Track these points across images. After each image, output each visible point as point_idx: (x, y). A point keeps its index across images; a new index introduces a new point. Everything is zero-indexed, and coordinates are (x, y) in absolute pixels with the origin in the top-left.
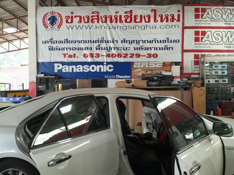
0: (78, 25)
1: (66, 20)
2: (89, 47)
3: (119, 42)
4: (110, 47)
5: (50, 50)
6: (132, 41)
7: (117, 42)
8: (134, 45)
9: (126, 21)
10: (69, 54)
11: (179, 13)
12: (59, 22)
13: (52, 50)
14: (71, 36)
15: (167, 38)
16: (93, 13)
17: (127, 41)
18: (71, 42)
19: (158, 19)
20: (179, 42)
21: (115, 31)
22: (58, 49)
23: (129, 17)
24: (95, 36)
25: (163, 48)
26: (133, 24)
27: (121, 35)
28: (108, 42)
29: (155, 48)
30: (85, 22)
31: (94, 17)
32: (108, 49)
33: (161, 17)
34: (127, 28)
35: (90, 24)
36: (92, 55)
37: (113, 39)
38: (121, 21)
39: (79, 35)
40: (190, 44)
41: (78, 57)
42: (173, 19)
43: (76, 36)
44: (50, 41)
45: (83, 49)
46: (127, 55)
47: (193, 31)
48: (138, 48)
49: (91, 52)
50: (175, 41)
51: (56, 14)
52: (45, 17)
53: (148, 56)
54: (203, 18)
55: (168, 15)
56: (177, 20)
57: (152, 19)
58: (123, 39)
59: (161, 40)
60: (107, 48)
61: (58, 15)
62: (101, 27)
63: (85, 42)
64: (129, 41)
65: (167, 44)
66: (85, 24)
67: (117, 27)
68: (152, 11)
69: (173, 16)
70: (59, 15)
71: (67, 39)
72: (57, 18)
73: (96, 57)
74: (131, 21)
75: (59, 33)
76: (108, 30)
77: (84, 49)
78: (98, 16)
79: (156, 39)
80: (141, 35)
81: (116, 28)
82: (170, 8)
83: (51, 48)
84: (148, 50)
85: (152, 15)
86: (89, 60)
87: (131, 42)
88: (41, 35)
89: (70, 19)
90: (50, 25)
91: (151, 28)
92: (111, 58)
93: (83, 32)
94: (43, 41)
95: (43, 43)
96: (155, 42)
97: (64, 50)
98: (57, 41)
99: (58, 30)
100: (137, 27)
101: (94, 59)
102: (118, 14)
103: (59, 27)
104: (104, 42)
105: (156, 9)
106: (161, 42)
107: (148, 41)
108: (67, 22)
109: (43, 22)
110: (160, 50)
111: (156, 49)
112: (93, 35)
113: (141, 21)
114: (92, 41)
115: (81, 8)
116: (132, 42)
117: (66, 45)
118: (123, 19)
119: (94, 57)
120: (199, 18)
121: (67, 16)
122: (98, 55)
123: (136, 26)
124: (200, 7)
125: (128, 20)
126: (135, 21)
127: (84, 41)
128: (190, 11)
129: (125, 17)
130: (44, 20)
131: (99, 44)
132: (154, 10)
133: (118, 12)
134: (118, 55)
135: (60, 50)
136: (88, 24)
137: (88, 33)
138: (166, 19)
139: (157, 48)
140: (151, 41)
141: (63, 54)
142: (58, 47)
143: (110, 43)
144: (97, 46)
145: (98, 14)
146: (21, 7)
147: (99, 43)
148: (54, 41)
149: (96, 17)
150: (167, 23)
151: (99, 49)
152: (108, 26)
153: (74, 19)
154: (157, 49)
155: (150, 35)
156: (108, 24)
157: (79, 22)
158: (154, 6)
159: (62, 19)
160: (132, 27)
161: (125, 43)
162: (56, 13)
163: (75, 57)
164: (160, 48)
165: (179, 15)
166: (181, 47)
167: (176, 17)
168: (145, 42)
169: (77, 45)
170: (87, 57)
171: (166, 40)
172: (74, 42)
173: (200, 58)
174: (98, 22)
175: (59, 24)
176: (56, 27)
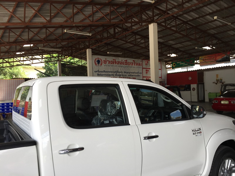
5: (98, 75)
6: (127, 72)
19: (135, 64)
20: (142, 73)
24: (115, 70)
27: (124, 69)
31: (114, 62)
34: (126, 67)
37: (121, 71)
40: (145, 74)
43: (108, 69)
44: (98, 71)
47: (145, 69)
49: (114, 76)
54: (148, 65)
55: (138, 63)
61: (100, 60)
67: (122, 66)
71: (105, 71)
75: (101, 68)
77: (111, 75)
79: (135, 72)
80: (130, 70)
82: (138, 60)
88: (94, 68)
89: (105, 62)
90: (97, 64)
91: (133, 67)
94: (95, 71)
97: (103, 75)
100: (129, 67)
102: (122, 61)
103: (101, 65)
104: (118, 72)
109: (95, 63)
111: (135, 76)
115: (109, 57)
118: (124, 63)
121: (104, 60)
125: (126, 64)
128: (144, 62)
130: (95, 61)
136: (112, 64)
144: (116, 74)
150: (138, 66)
155: (133, 70)
156: (119, 65)
157: (109, 63)
158: (134, 59)
165: (141, 63)
168: (131, 73)
169: (108, 73)
171: (138, 73)
176: (100, 65)
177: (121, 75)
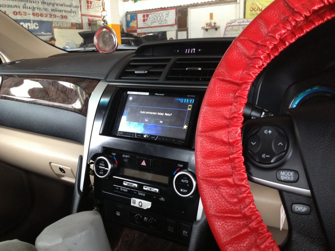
2: (17, 5)
7: (39, 3)
20: (78, 7)
40: (85, 10)
45: (12, 7)
46: (47, 15)
48: (54, 10)
49: (19, 10)
53: (61, 17)
60: (31, 8)
65: (72, 8)
73: (24, 15)
79: (65, 3)
84: (60, 12)
86: (19, 17)
87: (48, 4)
96: (65, 6)
101: (22, 17)
106: (68, 6)
110: (68, 12)
140: (62, 5)
143: (34, 3)
144: (23, 5)
151: (26, 8)
161: (44, 4)
170: (17, 14)
171: (71, 5)
177: (36, 9)
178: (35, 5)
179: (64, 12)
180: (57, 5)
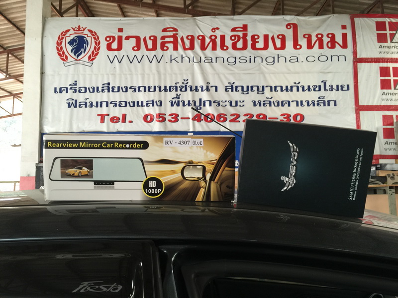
0: (132, 54)
1: (108, 45)
2: (156, 99)
3: (221, 89)
4: (200, 100)
5: (69, 106)
6: (248, 87)
7: (216, 90)
8: (254, 96)
9: (234, 47)
10: (111, 116)
11: (344, 31)
12: (92, 49)
13: (75, 107)
14: (118, 77)
15: (322, 82)
16: (165, 30)
17: (236, 87)
18: (116, 90)
19: (303, 42)
20: (348, 89)
21: (213, 67)
22: (88, 104)
23: (241, 40)
24: (168, 77)
25: (316, 103)
26: (249, 52)
27: (224, 74)
28: (196, 90)
29: (297, 102)
30: (148, 49)
31: (167, 39)
32: (198, 104)
33: (309, 38)
34: (238, 60)
35: (159, 52)
36: (162, 118)
37: (208, 83)
38: (223, 46)
39: (135, 77)
40: (372, 93)
41: (131, 122)
42: (333, 44)
43: (129, 76)
44: (71, 89)
45: (142, 105)
46: (238, 116)
47: (376, 67)
48: (262, 103)
49: (160, 110)
50: (340, 88)
51: (86, 32)
52: (62, 38)
53: (284, 118)
54: (394, 41)
55: (322, 36)
56: (342, 44)
57: (289, 43)
58: (229, 83)
59: (309, 87)
60: (195, 102)
61: (89, 34)
62: (182, 58)
63: (147, 89)
64: (243, 87)
65: (322, 93)
66: (148, 53)
67: (216, 58)
68: (289, 27)
69: (333, 37)
70: (93, 35)
71: (109, 84)
72: (89, 39)
73: (170, 121)
74: (245, 47)
75: (92, 71)
76: (196, 66)
77: (145, 104)
78: (175, 37)
79: (299, 83)
80: (267, 75)
81: (214, 60)
82: (324, 21)
83: (72, 103)
84: (283, 105)
85: (289, 34)
86: (156, 126)
87: (245, 89)
88: (52, 75)
89: (116, 43)
90: (72, 55)
91: (288, 60)
92: (203, 122)
93: (143, 70)
94: (55, 89)
95: (55, 91)
96: (298, 90)
97: (101, 106)
98: (86, 88)
99: (90, 65)
100: (258, 60)
101: (166, 125)
102: (218, 33)
103: (91, 59)
104: (189, 89)
105: (296, 22)
106: (309, 89)
107: (282, 87)
108: (109, 48)
109: (58, 49)
110: (308, 105)
111: (299, 103)
112: (165, 74)
113: (266, 47)
114: (163, 88)
115: (140, 20)
116: (248, 90)
117: (104, 97)
118: (229, 43)
119: (167, 121)
120: (386, 41)
121: (110, 37)
122: (175, 118)
123: (255, 58)
124: (387, 20)
125: (240, 45)
126: (254, 47)
127: (145, 87)
128: (367, 27)
129: (233, 38)
130: (59, 44)
131: (177, 95)
132: (293, 24)
133: (218, 29)
134: (219, 116)
135: (92, 106)
137: (154, 71)
138: (318, 42)
139: (302, 102)
140: (289, 88)
141: (98, 115)
142: (88, 101)
143: (202, 91)
144: (173, 98)
145: (174, 33)
146: (15, 29)
147: (177, 93)
148: (80, 88)
149: (172, 39)
150: (321, 50)
151: (178, 105)
152: (197, 56)
153: (124, 42)
154: (302, 104)
155: (286, 75)
156: (196, 53)
157: (136, 48)
158: (293, 17)
159: (99, 42)
160: (248, 59)
161: (232, 91)
162: (86, 30)
163: (124, 121)
164: (308, 102)
165: (344, 36)
166: (353, 100)
167: (339, 39)
168: (275, 90)
169: (129, 96)
170: (152, 120)
171: (320, 86)
172: (124, 90)
173: (394, 124)
174: (176, 48)
175: (93, 52)
176: (86, 59)
177: (207, 104)
178: (205, 96)
179: (293, 104)
180: (273, 89)
